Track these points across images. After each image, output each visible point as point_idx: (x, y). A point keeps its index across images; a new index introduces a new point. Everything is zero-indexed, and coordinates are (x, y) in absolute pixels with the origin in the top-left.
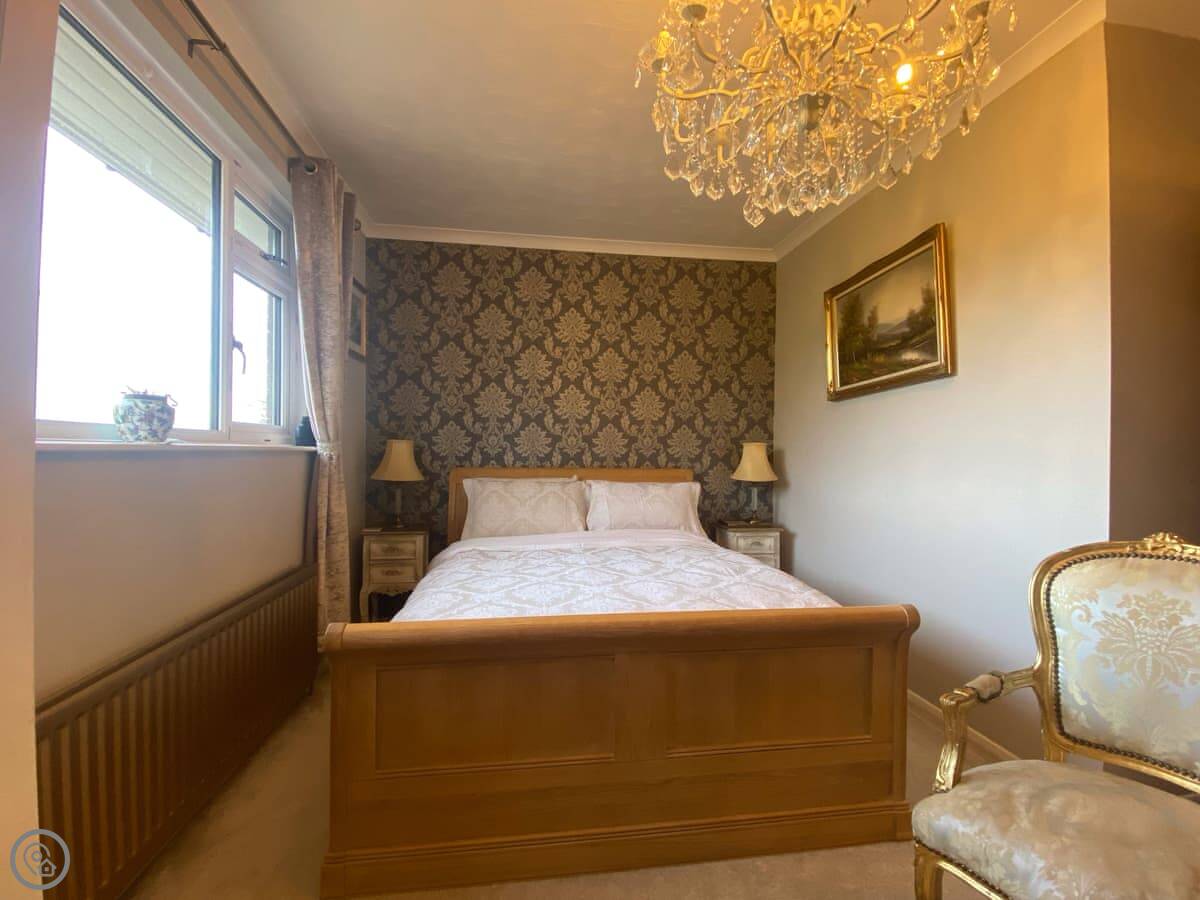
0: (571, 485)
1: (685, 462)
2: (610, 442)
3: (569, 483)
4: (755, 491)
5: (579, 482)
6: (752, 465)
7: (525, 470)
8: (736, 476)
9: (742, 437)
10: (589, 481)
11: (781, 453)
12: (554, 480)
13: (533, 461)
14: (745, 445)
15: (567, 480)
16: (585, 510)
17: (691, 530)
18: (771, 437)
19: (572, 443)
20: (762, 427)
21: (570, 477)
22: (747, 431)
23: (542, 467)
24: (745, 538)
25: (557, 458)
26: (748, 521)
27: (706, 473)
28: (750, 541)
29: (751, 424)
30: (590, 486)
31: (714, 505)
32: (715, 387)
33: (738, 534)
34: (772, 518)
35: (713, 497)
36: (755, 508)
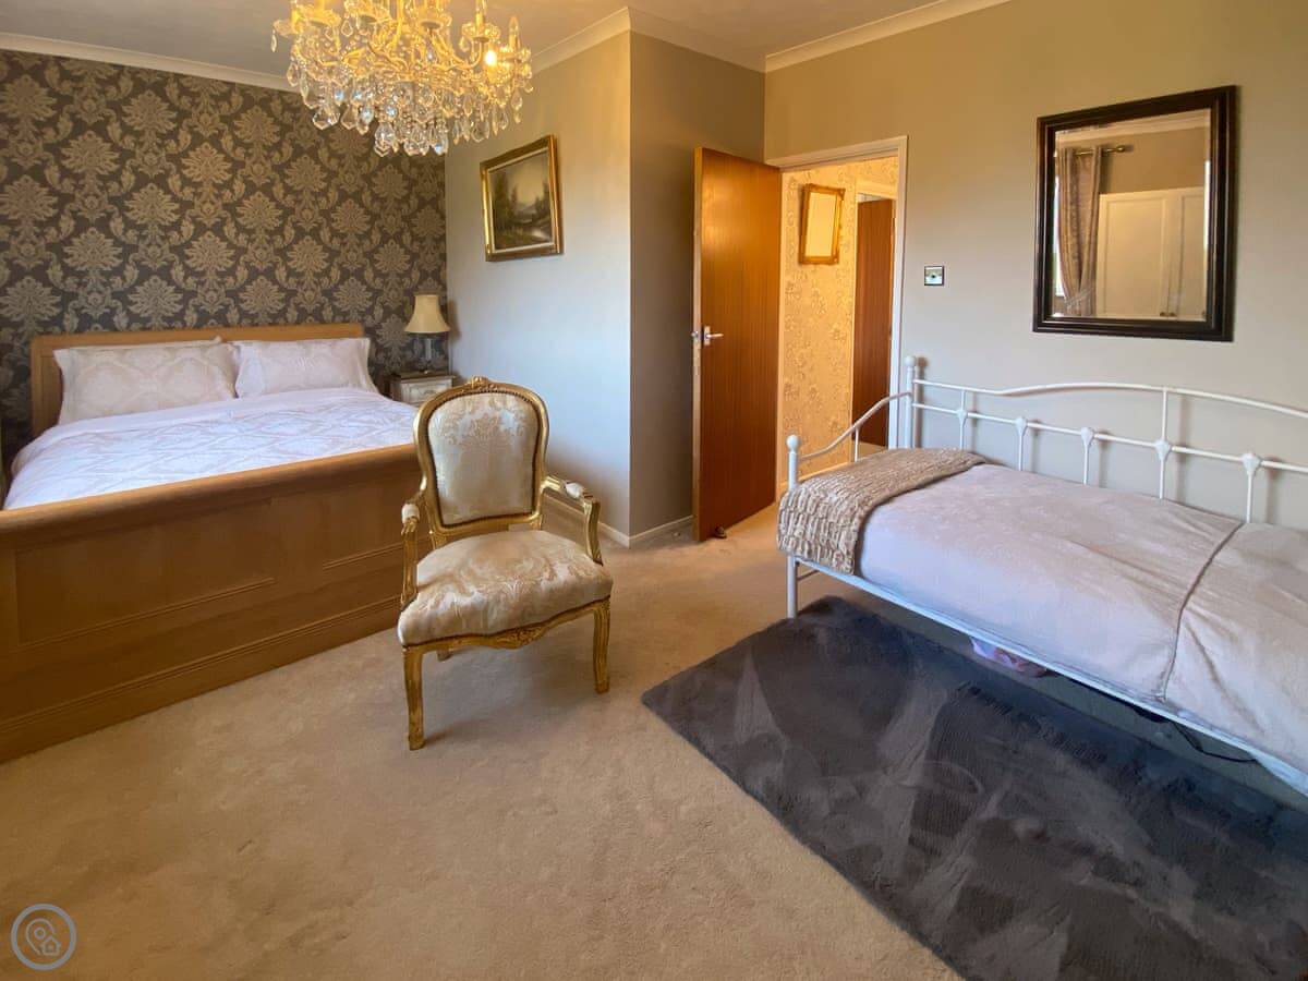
0: (215, 348)
1: (354, 315)
2: (261, 297)
3: (211, 346)
4: (429, 342)
5: (224, 345)
6: (425, 317)
7: (145, 335)
8: (409, 329)
9: (416, 289)
10: (236, 343)
11: (453, 304)
12: (189, 344)
13: (156, 322)
14: (417, 298)
15: (207, 343)
16: (233, 374)
17: (360, 385)
18: (445, 288)
19: (211, 300)
20: (435, 279)
21: (212, 339)
22: (420, 283)
23: (171, 328)
24: (418, 388)
25: (191, 317)
26: (422, 371)
27: (379, 326)
28: (422, 390)
29: (424, 275)
30: (238, 348)
31: (388, 358)
32: (385, 239)
33: (411, 385)
34: (447, 367)
35: (387, 350)
36: (430, 357)
